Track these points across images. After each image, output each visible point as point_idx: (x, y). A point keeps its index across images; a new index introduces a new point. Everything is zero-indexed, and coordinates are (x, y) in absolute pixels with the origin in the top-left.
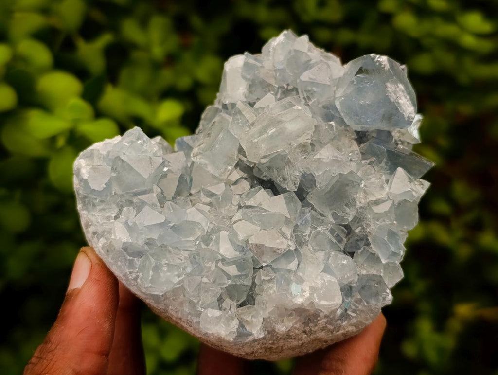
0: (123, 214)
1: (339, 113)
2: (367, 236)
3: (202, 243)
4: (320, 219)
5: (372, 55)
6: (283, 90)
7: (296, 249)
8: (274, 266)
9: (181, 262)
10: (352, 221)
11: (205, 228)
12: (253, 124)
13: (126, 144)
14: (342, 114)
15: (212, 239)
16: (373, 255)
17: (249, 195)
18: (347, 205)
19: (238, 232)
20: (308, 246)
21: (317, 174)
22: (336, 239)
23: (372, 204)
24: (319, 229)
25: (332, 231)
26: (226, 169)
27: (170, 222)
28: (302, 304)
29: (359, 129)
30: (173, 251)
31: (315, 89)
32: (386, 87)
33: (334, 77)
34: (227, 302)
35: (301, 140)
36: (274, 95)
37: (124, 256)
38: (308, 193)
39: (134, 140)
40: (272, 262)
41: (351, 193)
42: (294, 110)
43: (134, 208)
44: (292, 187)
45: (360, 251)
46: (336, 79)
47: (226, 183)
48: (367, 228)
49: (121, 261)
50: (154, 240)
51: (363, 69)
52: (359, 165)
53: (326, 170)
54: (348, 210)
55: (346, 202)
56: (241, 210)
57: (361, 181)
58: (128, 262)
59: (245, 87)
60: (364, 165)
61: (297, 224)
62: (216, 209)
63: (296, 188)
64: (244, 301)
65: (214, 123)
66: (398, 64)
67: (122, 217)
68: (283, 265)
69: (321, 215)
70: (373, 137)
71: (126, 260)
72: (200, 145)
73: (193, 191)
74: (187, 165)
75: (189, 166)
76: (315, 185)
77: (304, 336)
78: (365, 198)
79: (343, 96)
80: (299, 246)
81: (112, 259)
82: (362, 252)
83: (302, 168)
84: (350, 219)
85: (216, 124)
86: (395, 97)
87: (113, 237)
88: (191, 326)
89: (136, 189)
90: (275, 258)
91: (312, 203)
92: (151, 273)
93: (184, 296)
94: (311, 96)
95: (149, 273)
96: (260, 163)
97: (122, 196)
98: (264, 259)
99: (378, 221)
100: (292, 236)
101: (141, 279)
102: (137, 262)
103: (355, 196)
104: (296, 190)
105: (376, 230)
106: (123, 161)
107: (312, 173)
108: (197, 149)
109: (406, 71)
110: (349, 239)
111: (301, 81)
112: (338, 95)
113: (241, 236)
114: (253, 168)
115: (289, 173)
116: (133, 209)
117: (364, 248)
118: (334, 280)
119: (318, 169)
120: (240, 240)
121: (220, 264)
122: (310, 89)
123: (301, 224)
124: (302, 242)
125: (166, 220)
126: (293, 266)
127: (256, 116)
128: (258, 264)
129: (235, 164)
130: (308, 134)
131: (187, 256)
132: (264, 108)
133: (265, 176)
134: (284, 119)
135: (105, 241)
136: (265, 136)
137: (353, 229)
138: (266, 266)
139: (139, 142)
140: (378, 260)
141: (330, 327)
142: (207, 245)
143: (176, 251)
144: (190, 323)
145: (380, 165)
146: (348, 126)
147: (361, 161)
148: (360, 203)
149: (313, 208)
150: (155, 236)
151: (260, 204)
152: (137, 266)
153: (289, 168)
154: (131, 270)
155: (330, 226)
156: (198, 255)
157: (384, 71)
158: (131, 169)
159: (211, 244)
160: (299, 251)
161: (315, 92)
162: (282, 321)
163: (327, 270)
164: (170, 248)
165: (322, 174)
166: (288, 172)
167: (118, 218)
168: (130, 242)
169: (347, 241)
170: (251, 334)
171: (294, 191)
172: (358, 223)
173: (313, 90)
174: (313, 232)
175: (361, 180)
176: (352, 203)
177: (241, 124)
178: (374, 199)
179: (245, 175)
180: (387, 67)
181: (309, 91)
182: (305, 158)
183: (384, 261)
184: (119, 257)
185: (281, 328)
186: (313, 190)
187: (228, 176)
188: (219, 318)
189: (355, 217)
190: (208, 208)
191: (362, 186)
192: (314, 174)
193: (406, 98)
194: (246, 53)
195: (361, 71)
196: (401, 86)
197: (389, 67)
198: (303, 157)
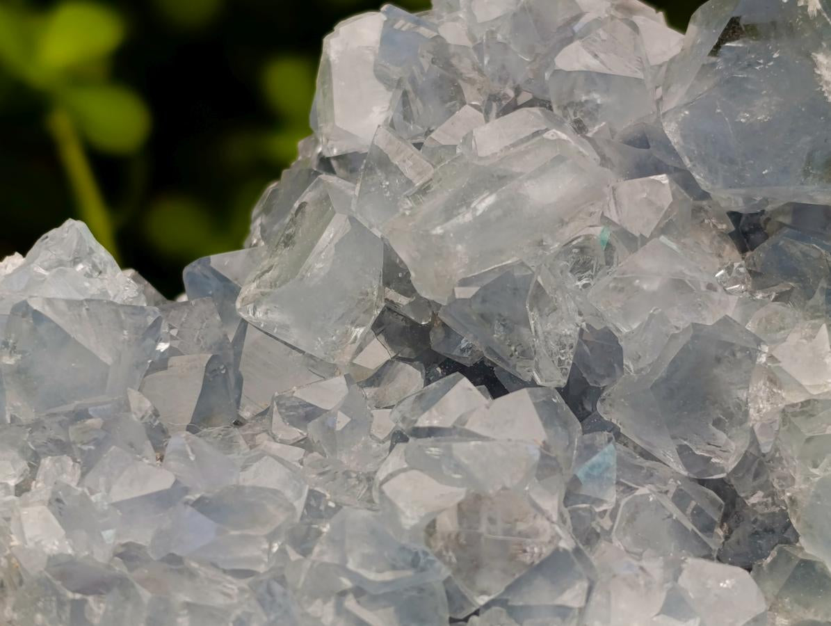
0: (40, 477)
1: (677, 155)
2: (785, 515)
3: (288, 548)
4: (642, 468)
6: (504, 103)
7: (577, 551)
8: (517, 601)
9: (228, 601)
10: (735, 470)
11: (296, 504)
12: (424, 190)
13: (42, 271)
14: (687, 161)
15: (319, 533)
16: (808, 566)
17: (424, 402)
18: (718, 423)
19: (401, 505)
20: (611, 541)
21: (625, 330)
22: (694, 523)
23: (795, 415)
24: (642, 491)
25: (680, 499)
26: (346, 334)
27: (186, 491)
29: (739, 206)
30: (204, 572)
31: (598, 98)
32: (815, 65)
33: (655, 61)
35: (572, 231)
36: (480, 110)
37: (57, 593)
38: (599, 391)
39: (65, 258)
40: (509, 589)
41: (731, 384)
42: (548, 140)
43: (75, 460)
44: (552, 376)
45: (769, 559)
46: (660, 66)
47: (349, 379)
48: (783, 492)
49: (45, 611)
50: (140, 547)
51: (742, 23)
52: (748, 304)
53: (652, 316)
54: (722, 437)
55: (718, 414)
56: (401, 447)
57: (759, 345)
58: (68, 609)
59: (387, 105)
60: (762, 303)
61: (575, 476)
62: (323, 454)
63: (564, 375)
65: (302, 206)
67: (37, 486)
68: (540, 595)
69: (647, 455)
70: (782, 225)
71: (61, 604)
72: (261, 275)
73: (246, 414)
74: (225, 335)
75: (231, 339)
76: (621, 364)
78: (773, 396)
79: (686, 106)
80: (583, 545)
81: (14, 609)
82: (774, 562)
83: (580, 314)
84: (731, 464)
85: (308, 209)
87: (15, 542)
89: (77, 402)
90: (517, 576)
91: (614, 421)
94: (586, 121)
96: (454, 301)
97: (36, 425)
98: (484, 581)
99: (816, 466)
100: (561, 515)
102: (95, 609)
103: (743, 395)
104: (563, 382)
105: (813, 489)
106: (38, 316)
107: (610, 326)
108: (254, 285)
110: (730, 531)
111: (557, 72)
112: (671, 104)
113: (408, 513)
114: (428, 328)
115: (540, 333)
116: (71, 463)
117: (780, 552)
119: (627, 315)
120: (407, 527)
121: (350, 603)
122: (584, 98)
123: (588, 475)
124: (594, 531)
125: (176, 482)
126: (572, 597)
127: (434, 167)
128: (462, 608)
129: (372, 321)
130: (591, 214)
131: (246, 587)
132: (454, 147)
133: (469, 348)
134: (516, 169)
136: (466, 217)
137: (742, 495)
138: (487, 606)
139: (80, 267)
142: (306, 552)
143: (211, 572)
145: (811, 302)
146: (705, 196)
147: (752, 293)
148: (759, 411)
149: (618, 436)
150: (142, 536)
151: (462, 420)
152: (97, 621)
153: (541, 316)
155: (672, 486)
156: (282, 580)
157: (806, 17)
158: (65, 339)
159: (317, 549)
160: (587, 559)
161: (598, 105)
163: (674, 607)
164: (194, 565)
165: (640, 327)
166: (539, 327)
167: (28, 490)
168: (70, 555)
169: (727, 538)
171: (558, 389)
172: (756, 476)
173: (593, 101)
174: (623, 503)
175: (759, 342)
176: (734, 417)
177: (388, 194)
178: (799, 398)
179: (407, 351)
181: (581, 104)
182: (585, 286)
184: (38, 600)
186: (614, 382)
187: (354, 358)
189: (745, 456)
190: (298, 452)
191: (763, 359)
192: (618, 330)
194: (385, 7)
195: (733, 29)
197: (819, 6)
198: (579, 283)
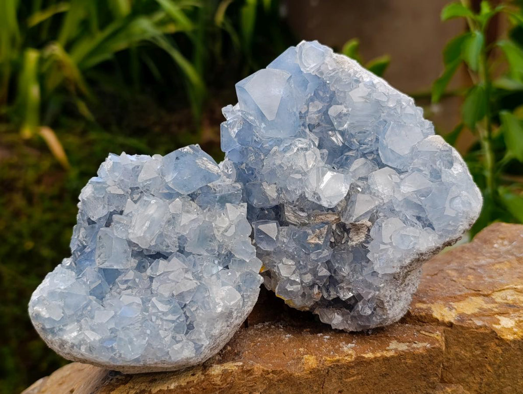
2: (230, 252)
3: (144, 313)
5: (180, 149)
7: (200, 283)
8: (194, 300)
11: (140, 303)
14: (176, 190)
16: (240, 260)
17: (153, 269)
18: (210, 241)
19: (163, 294)
20: (204, 277)
21: (186, 234)
23: (224, 233)
28: (222, 311)
29: (189, 193)
31: (149, 183)
32: (196, 163)
34: (179, 337)
35: (165, 219)
38: (185, 247)
40: (192, 298)
41: (210, 232)
42: (153, 203)
44: (174, 250)
45: (231, 262)
47: (132, 270)
48: (228, 248)
50: (114, 328)
52: (203, 214)
53: (190, 229)
54: (213, 244)
55: (209, 239)
56: (154, 280)
57: (211, 223)
60: (206, 213)
62: (135, 288)
64: (187, 331)
65: (100, 237)
66: (193, 145)
67: (84, 326)
68: (199, 296)
69: (200, 255)
70: (199, 193)
71: (107, 349)
72: (99, 256)
73: (111, 286)
76: (187, 240)
77: (228, 328)
78: (219, 231)
79: (172, 180)
80: (200, 281)
81: (96, 354)
83: (176, 235)
84: (216, 248)
86: (204, 166)
87: (89, 341)
88: (164, 363)
90: (192, 295)
91: (190, 251)
92: (129, 346)
93: (153, 348)
94: (148, 188)
95: (128, 348)
96: (151, 246)
97: (75, 314)
98: (187, 299)
100: (193, 277)
101: (124, 354)
102: (115, 346)
103: (213, 234)
104: (178, 249)
105: (234, 246)
107: (182, 234)
109: (199, 146)
111: (139, 182)
112: (168, 180)
113: (166, 295)
114: (142, 251)
116: (87, 318)
117: (233, 260)
118: (230, 287)
119: (185, 231)
120: (167, 297)
121: (163, 317)
124: (200, 277)
129: (131, 256)
132: (131, 212)
133: (154, 251)
135: (85, 346)
137: (221, 253)
138: (189, 303)
140: (244, 262)
141: (239, 315)
142: (148, 312)
143: (132, 326)
144: (163, 362)
145: (215, 208)
146: (183, 194)
147: (203, 211)
148: (217, 235)
149: (193, 254)
150: (113, 326)
151: (165, 270)
152: (116, 348)
153: (168, 239)
154: (114, 353)
157: (192, 155)
159: (150, 310)
160: (203, 283)
162: (215, 328)
163: (224, 284)
165: (188, 232)
166: (168, 241)
167: (82, 328)
168: (102, 338)
170: (203, 345)
171: (178, 251)
172: (222, 247)
176: (213, 239)
178: (224, 229)
179: (141, 258)
180: (192, 151)
183: (248, 261)
185: (216, 332)
186: (187, 244)
187: (131, 265)
188: (182, 347)
189: (219, 245)
190: (129, 290)
191: (214, 226)
192: (184, 234)
193: (210, 163)
196: (205, 158)
198: (171, 228)
